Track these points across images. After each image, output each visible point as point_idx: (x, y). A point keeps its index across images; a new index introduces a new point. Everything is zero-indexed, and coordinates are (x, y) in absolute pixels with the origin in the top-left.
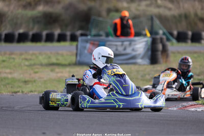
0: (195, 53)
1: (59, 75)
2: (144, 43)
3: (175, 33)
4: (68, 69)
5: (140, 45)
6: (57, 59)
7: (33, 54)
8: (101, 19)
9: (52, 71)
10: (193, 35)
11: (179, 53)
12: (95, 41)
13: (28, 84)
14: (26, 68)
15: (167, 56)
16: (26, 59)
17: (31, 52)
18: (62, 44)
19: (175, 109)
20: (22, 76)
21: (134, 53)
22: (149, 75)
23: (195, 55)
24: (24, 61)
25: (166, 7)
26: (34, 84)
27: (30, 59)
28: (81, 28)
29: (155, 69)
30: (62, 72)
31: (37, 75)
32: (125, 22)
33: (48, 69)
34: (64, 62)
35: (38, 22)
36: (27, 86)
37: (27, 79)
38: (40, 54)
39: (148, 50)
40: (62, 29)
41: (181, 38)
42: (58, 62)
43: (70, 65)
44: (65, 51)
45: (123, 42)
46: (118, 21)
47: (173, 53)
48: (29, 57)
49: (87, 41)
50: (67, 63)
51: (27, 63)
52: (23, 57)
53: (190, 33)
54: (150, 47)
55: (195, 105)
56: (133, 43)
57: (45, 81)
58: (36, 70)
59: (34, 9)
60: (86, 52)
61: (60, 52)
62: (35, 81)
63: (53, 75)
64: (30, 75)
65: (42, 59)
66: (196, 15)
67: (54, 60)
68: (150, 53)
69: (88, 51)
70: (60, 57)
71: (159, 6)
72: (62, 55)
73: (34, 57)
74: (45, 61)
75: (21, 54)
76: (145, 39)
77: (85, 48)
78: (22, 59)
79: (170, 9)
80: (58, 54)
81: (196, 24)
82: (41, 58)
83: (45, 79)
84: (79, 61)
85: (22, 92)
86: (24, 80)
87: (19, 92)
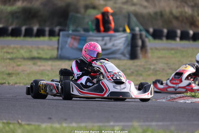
0: (172, 49)
1: (42, 68)
2: (124, 39)
3: (151, 30)
4: (50, 63)
5: (120, 40)
6: (39, 53)
7: (14, 48)
8: (79, 15)
9: (34, 64)
10: (168, 32)
11: (156, 49)
12: (75, 36)
13: (12, 77)
14: (8, 61)
15: (146, 52)
16: (8, 53)
17: (12, 46)
18: (42, 39)
19: (164, 100)
20: (5, 68)
21: (114, 48)
22: (130, 69)
23: (173, 52)
24: (6, 54)
25: (141, 5)
26: (18, 76)
27: (12, 53)
28: (59, 24)
29: (135, 64)
30: (44, 66)
31: (20, 68)
32: (106, 18)
33: (30, 63)
34: (45, 56)
35: (17, 17)
36: (11, 78)
37: (10, 72)
38: (21, 48)
39: (128, 45)
40: (40, 25)
41: (157, 35)
42: (40, 56)
43: (51, 59)
44: (46, 45)
45: (103, 37)
46: (99, 16)
47: (151, 49)
48: (10, 51)
49: (68, 36)
50: (48, 57)
51: (9, 56)
52: (5, 50)
53: (165, 31)
54: (130, 43)
55: (183, 97)
56: (113, 38)
57: (29, 74)
58: (19, 63)
59: (13, 4)
60: (67, 46)
61: (41, 46)
62: (18, 74)
63: (36, 68)
64: (13, 67)
65: (24, 53)
66: (171, 13)
67: (35, 54)
68: (129, 48)
69: (69, 46)
70: (41, 52)
71: (134, 4)
72: (43, 49)
73: (15, 50)
74: (27, 55)
75: (3, 48)
76: (125, 35)
77: (66, 42)
78: (4, 53)
79: (145, 7)
80: (39, 48)
81: (171, 22)
82: (22, 51)
83: (28, 72)
84: (60, 55)
85: (9, 83)
86: (7, 72)
87: (5, 83)
